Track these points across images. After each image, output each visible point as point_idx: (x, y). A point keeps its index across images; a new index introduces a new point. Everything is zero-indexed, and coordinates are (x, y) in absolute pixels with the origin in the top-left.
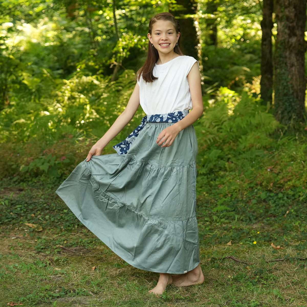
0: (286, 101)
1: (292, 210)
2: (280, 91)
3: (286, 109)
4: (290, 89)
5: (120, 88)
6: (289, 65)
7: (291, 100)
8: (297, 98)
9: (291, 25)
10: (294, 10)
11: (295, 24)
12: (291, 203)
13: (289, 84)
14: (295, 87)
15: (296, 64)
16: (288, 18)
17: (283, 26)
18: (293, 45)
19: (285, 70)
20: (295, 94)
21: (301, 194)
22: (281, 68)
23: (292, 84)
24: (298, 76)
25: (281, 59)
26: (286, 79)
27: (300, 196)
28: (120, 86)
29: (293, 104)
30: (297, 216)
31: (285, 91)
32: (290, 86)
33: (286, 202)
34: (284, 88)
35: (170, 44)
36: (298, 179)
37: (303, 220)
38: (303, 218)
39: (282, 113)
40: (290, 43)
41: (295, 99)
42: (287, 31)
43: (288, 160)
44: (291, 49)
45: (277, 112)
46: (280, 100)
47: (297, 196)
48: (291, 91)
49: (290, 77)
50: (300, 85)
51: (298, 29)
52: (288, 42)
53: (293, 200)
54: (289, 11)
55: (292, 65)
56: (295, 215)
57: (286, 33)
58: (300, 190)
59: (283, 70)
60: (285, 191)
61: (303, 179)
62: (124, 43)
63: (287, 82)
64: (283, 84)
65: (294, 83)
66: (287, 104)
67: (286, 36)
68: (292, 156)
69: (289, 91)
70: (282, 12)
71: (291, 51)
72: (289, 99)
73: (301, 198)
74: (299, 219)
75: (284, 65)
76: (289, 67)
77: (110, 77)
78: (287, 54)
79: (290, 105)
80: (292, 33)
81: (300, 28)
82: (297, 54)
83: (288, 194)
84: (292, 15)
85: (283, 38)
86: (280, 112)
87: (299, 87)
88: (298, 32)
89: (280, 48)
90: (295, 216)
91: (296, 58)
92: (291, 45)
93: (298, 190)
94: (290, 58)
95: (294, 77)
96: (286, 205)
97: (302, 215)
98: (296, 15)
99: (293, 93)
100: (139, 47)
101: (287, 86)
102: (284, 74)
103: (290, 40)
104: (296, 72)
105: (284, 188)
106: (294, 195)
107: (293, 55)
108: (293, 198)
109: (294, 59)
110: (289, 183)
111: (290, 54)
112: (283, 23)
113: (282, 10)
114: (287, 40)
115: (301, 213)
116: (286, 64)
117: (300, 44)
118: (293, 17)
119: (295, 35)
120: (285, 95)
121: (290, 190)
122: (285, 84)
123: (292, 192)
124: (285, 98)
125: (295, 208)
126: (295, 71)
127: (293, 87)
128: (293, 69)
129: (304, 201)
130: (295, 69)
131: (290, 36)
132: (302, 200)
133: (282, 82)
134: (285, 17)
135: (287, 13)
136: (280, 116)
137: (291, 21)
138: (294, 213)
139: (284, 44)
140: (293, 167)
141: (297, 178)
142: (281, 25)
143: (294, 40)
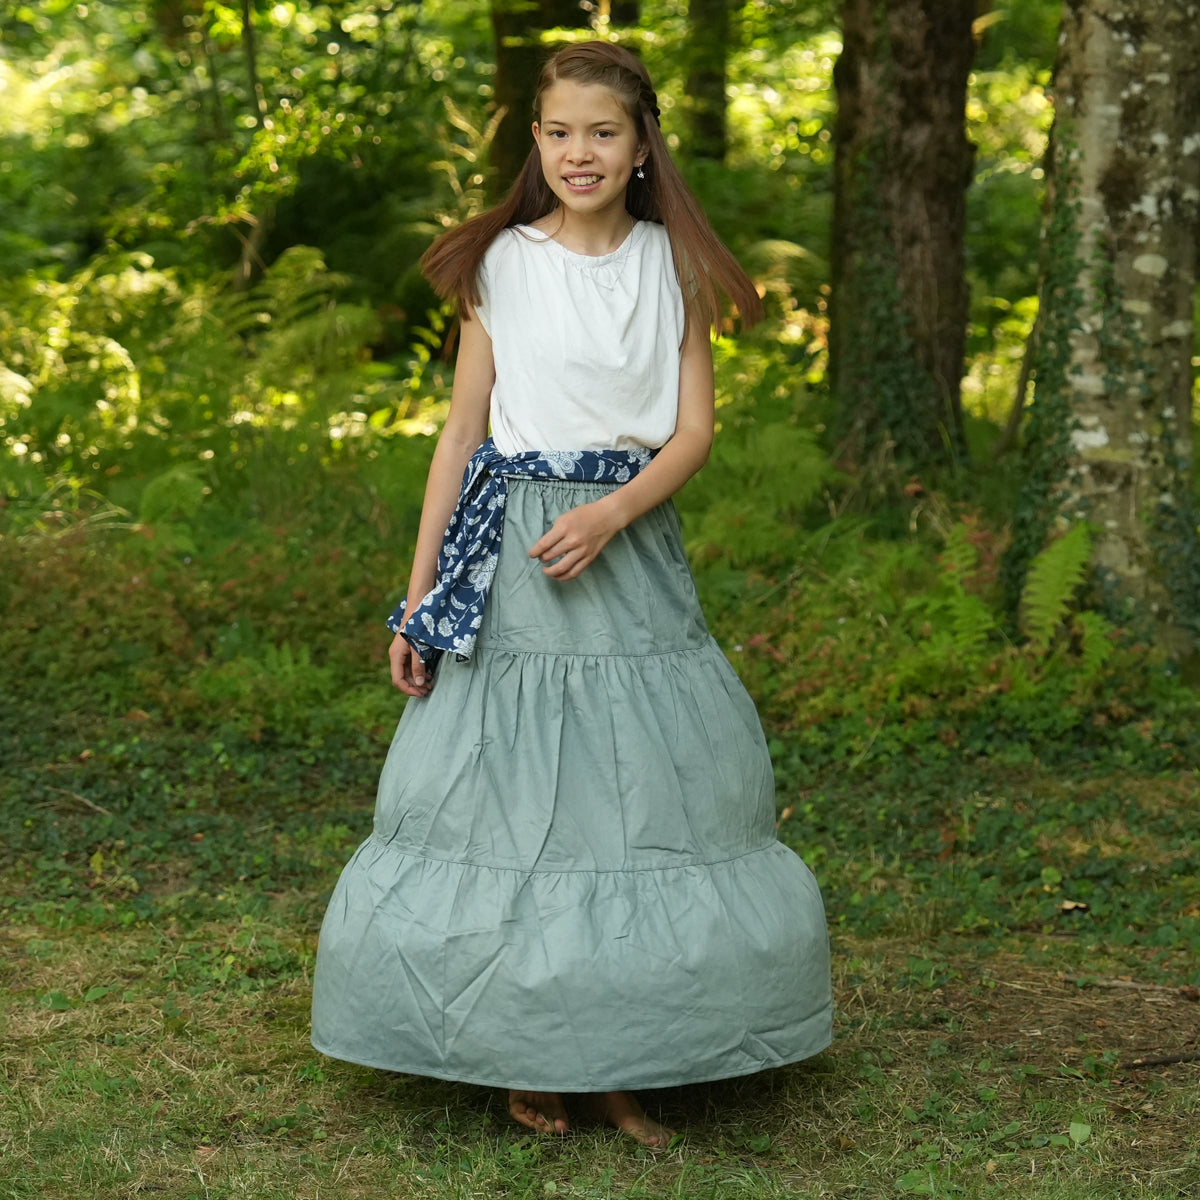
0: (884, 381)
1: (808, 808)
2: (864, 340)
3: (883, 414)
4: (903, 333)
5: (264, 318)
6: (898, 236)
7: (905, 377)
8: (929, 368)
9: (910, 75)
10: (921, 15)
11: (925, 72)
12: (811, 780)
13: (897, 311)
14: (923, 327)
15: (926, 232)
16: (898, 50)
17: (881, 81)
18: (918, 157)
19: (885, 257)
20: (921, 355)
21: (855, 744)
22: (870, 247)
23: (908, 312)
24: (933, 281)
25: (870, 212)
26: (885, 294)
27: (850, 752)
28: (263, 310)
29: (912, 393)
30: (822, 830)
31: (883, 341)
32: (902, 320)
33: (794, 774)
34: (879, 330)
35: (601, 177)
36: (853, 684)
37: (841, 844)
38: (844, 836)
39: (870, 428)
40: (905, 150)
41: (921, 374)
42: (894, 100)
43: (828, 611)
44: (909, 171)
45: (850, 425)
46: (862, 377)
47: (839, 753)
48: (906, 342)
49: (901, 284)
50: (940, 317)
51: (937, 92)
52: (899, 144)
53: (821, 767)
54: (904, 21)
55: (912, 239)
56: (814, 824)
57: (889, 109)
58: (853, 730)
59: (877, 258)
60: (796, 733)
61: (873, 688)
62: (282, 139)
63: (890, 306)
64: (874, 310)
65: (917, 309)
66: (889, 393)
67: (892, 122)
68: (846, 598)
69: (897, 340)
70: (876, 23)
71: (908, 183)
72: (896, 373)
73: (855, 762)
74: (825, 843)
75: (880, 236)
76: (899, 246)
77: (228, 275)
78: (894, 192)
79: (901, 397)
80: (914, 111)
81: (944, 90)
82: (930, 195)
83: (805, 745)
84: (916, 36)
85: (879, 130)
86: (860, 424)
87: (936, 327)
88: (938, 106)
89: (866, 170)
90: (811, 830)
91: (928, 210)
92: (911, 155)
93: (845, 727)
94: (903, 210)
95: (919, 286)
96: (791, 784)
97: (841, 828)
98: (930, 37)
99: (912, 350)
100: (339, 154)
101: (891, 319)
102: (880, 270)
103: (907, 136)
104: (929, 267)
105: (795, 723)
106: (828, 750)
107: (917, 197)
108: (824, 759)
109: (917, 212)
110: (813, 701)
111: (905, 192)
112: (880, 70)
113: (878, 15)
114: (893, 137)
115: (838, 817)
116: (887, 230)
117: (942, 154)
118: (918, 46)
119: (924, 116)
120: (882, 356)
121: (814, 729)
122: (882, 312)
123: (824, 734)
124: (882, 368)
125: (821, 799)
126: (923, 261)
127: (911, 325)
128: (916, 251)
129: (867, 772)
130: (923, 253)
131: (906, 121)
132: (858, 770)
133: (872, 303)
134: (886, 44)
135: (897, 29)
136: (862, 440)
137: (912, 59)
138: (812, 818)
139: (880, 153)
140: (838, 638)
141: (851, 680)
142: (871, 77)
143: (919, 137)
